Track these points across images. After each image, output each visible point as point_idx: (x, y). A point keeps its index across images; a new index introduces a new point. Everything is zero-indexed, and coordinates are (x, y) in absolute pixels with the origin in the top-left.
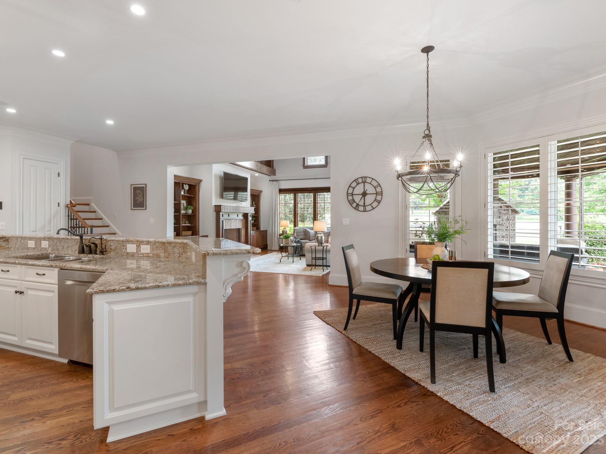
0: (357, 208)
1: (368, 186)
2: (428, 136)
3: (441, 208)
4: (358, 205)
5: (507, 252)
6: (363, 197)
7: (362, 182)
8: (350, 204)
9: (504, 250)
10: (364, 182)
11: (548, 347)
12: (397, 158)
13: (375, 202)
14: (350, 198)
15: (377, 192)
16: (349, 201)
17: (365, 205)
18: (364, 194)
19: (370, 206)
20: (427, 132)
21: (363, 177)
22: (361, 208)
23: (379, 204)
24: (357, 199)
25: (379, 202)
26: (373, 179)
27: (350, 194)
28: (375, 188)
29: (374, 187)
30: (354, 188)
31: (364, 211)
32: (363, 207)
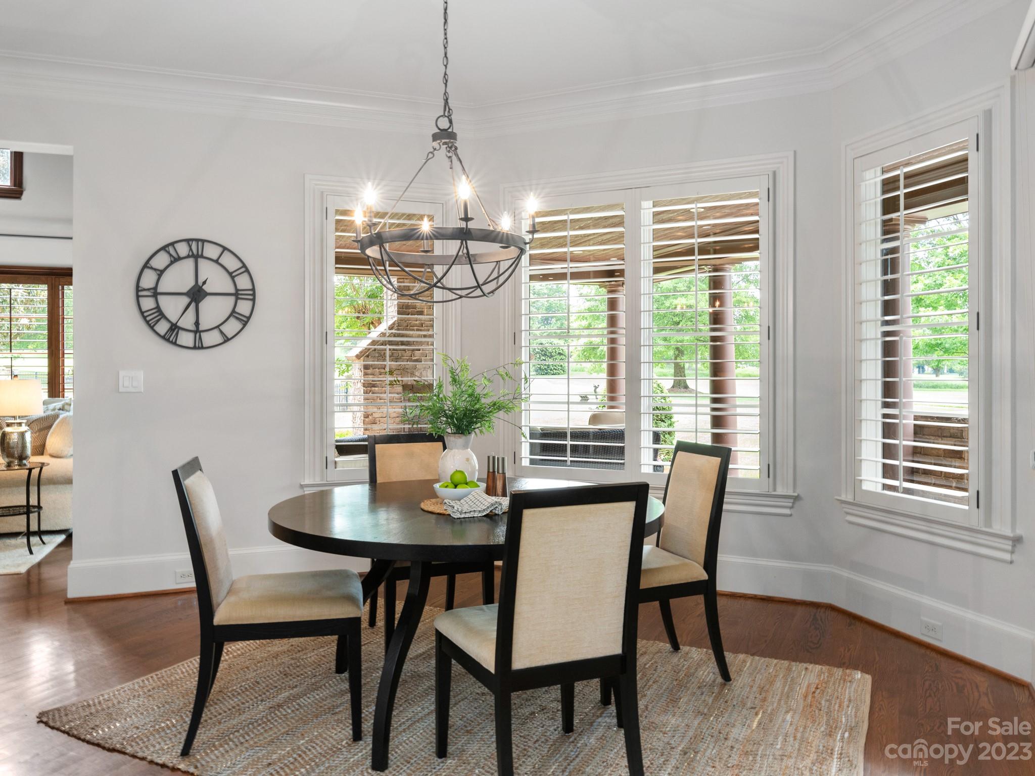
0: (172, 335)
1: (208, 271)
2: (446, 136)
3: (374, 343)
4: (174, 328)
5: (561, 449)
6: (193, 305)
7: (188, 257)
8: (147, 322)
9: (553, 444)
10: (196, 257)
11: (675, 659)
12: (370, 184)
13: (232, 320)
14: (148, 304)
15: (237, 290)
16: (142, 313)
17: (201, 328)
18: (197, 294)
19: (216, 332)
20: (444, 124)
21: (192, 240)
22: (186, 339)
23: (244, 325)
24: (173, 308)
25: (245, 321)
26: (225, 249)
27: (148, 290)
28: (233, 278)
29: (230, 274)
30: (161, 273)
31: (195, 348)
32: (191, 335)
